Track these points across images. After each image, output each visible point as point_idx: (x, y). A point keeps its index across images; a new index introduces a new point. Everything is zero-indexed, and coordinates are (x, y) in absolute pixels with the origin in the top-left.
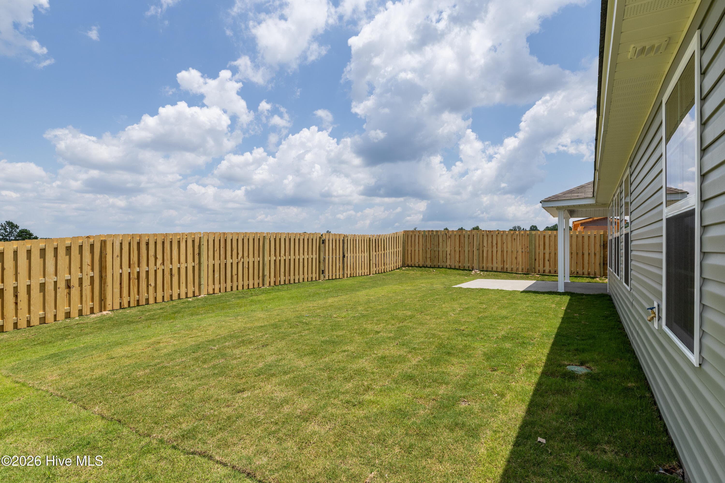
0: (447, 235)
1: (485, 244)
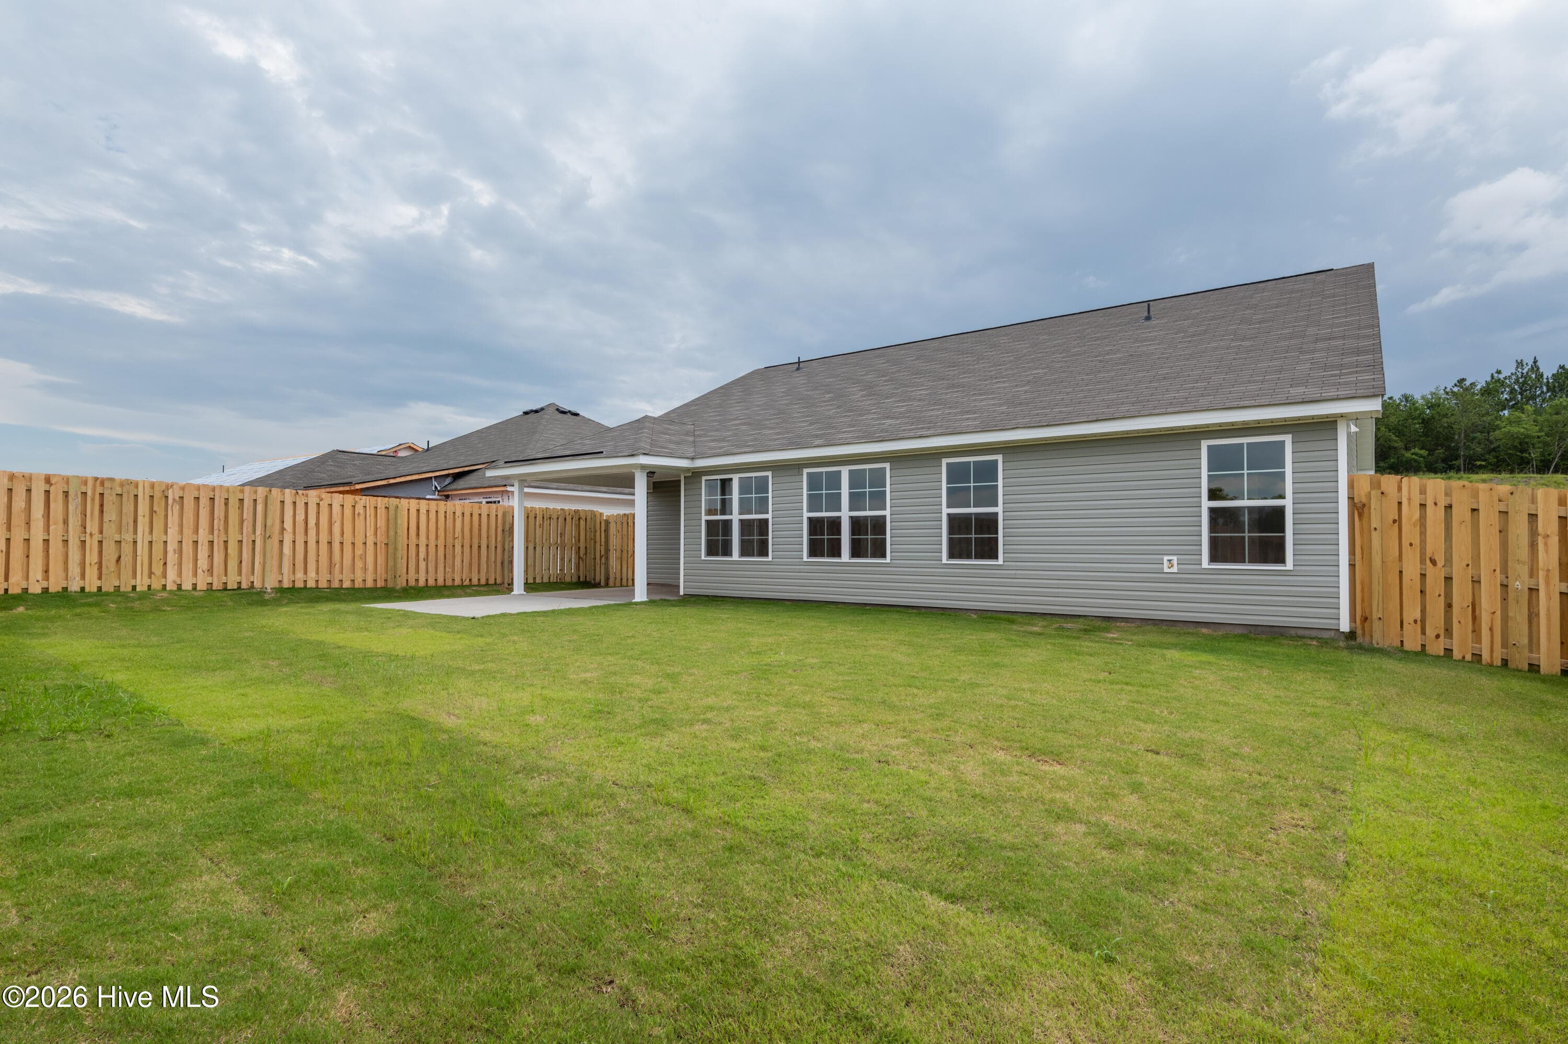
0: (167, 497)
1: (288, 525)
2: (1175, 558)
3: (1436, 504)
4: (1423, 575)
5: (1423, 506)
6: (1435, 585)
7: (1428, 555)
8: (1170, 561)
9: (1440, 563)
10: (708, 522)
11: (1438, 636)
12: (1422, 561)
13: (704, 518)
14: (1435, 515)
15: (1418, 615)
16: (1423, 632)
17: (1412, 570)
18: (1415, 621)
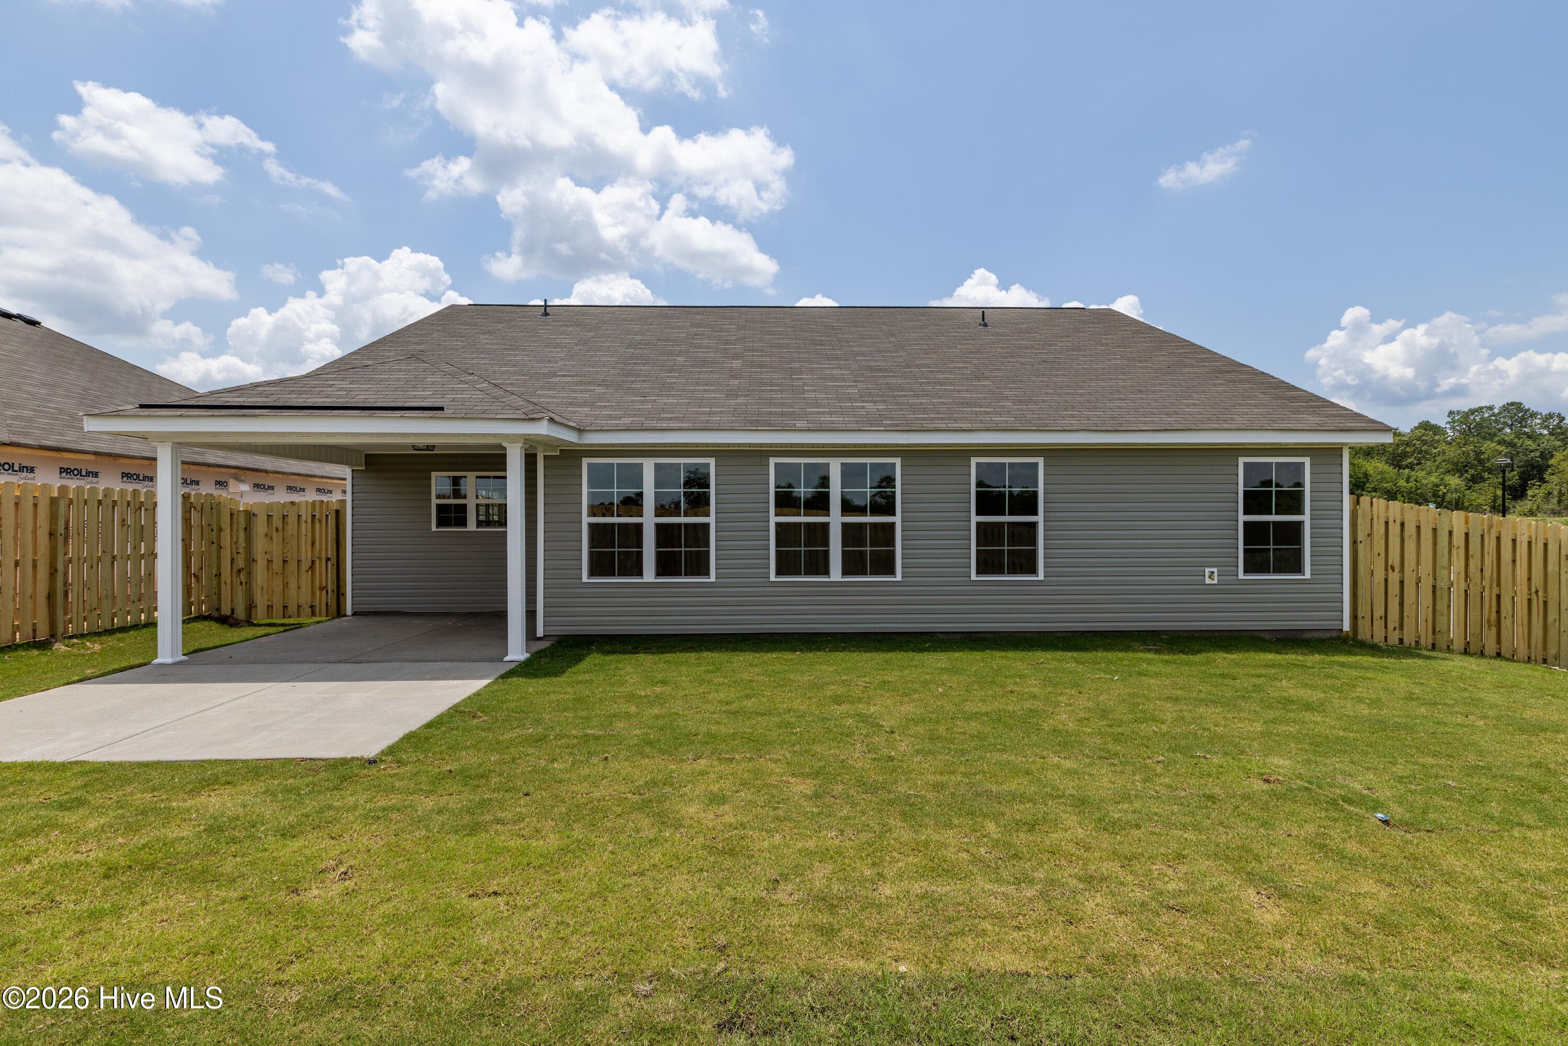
2: (1215, 570)
3: (1395, 521)
4: (1386, 580)
5: (1387, 523)
6: (1394, 589)
7: (1390, 563)
8: (1213, 573)
9: (1397, 570)
10: (591, 526)
11: (1395, 629)
12: (1386, 570)
13: (586, 520)
14: (1395, 529)
15: (1383, 613)
16: (1386, 627)
17: (1379, 576)
18: (1381, 618)
